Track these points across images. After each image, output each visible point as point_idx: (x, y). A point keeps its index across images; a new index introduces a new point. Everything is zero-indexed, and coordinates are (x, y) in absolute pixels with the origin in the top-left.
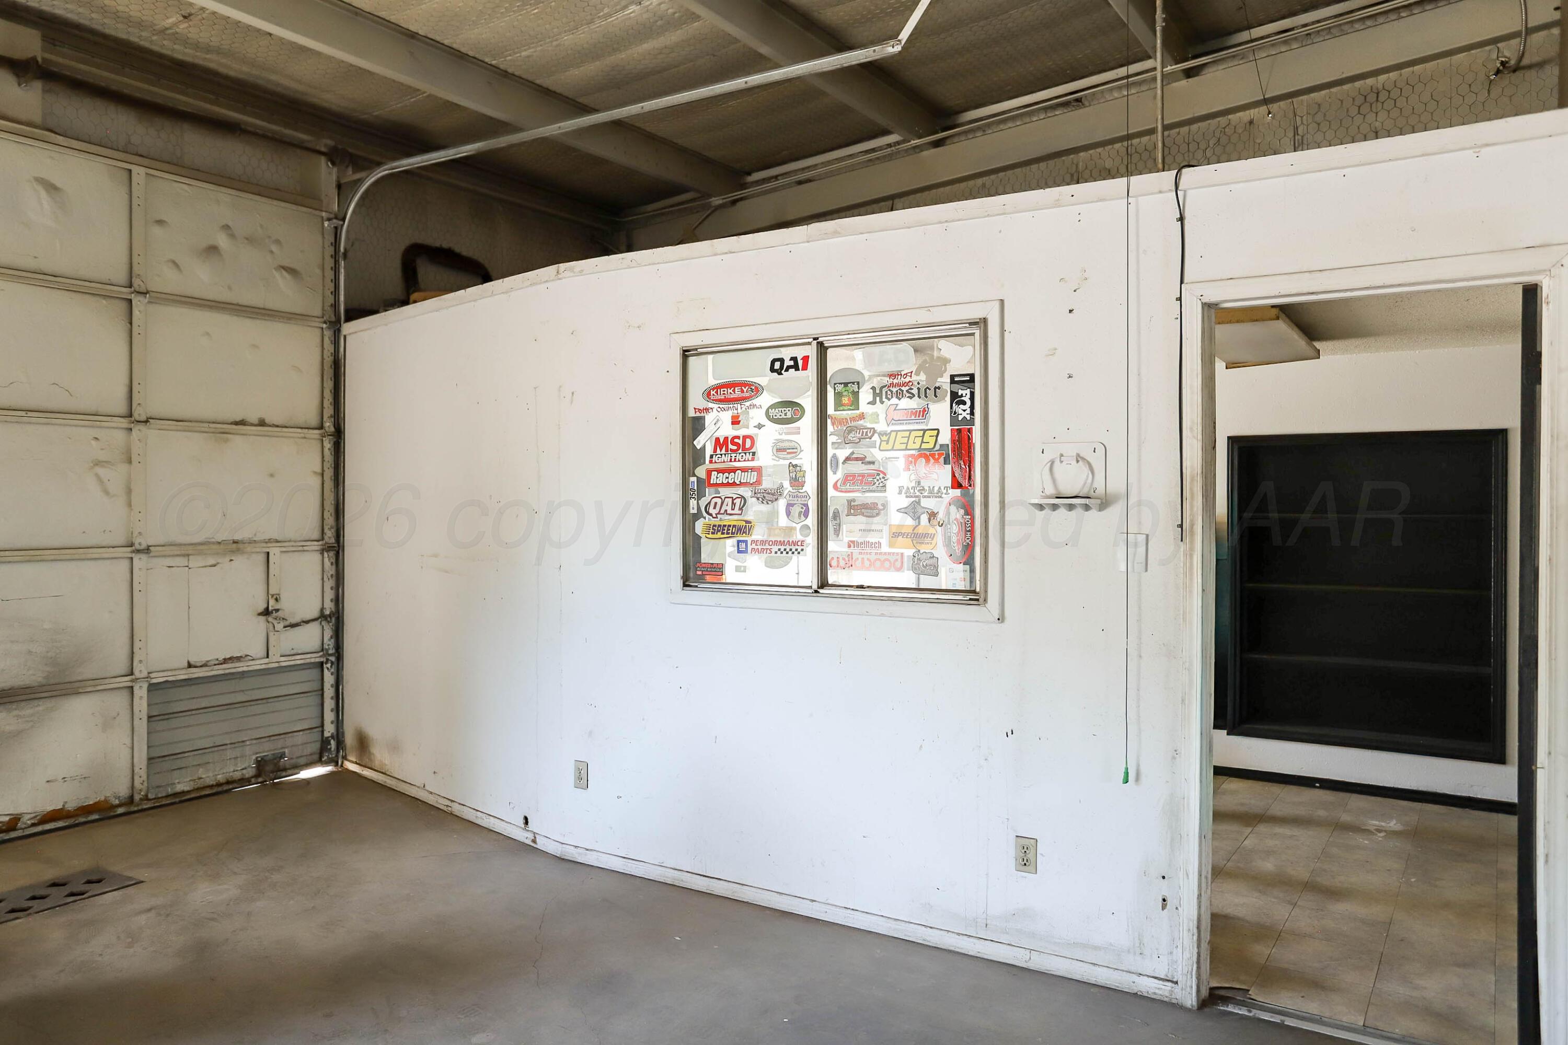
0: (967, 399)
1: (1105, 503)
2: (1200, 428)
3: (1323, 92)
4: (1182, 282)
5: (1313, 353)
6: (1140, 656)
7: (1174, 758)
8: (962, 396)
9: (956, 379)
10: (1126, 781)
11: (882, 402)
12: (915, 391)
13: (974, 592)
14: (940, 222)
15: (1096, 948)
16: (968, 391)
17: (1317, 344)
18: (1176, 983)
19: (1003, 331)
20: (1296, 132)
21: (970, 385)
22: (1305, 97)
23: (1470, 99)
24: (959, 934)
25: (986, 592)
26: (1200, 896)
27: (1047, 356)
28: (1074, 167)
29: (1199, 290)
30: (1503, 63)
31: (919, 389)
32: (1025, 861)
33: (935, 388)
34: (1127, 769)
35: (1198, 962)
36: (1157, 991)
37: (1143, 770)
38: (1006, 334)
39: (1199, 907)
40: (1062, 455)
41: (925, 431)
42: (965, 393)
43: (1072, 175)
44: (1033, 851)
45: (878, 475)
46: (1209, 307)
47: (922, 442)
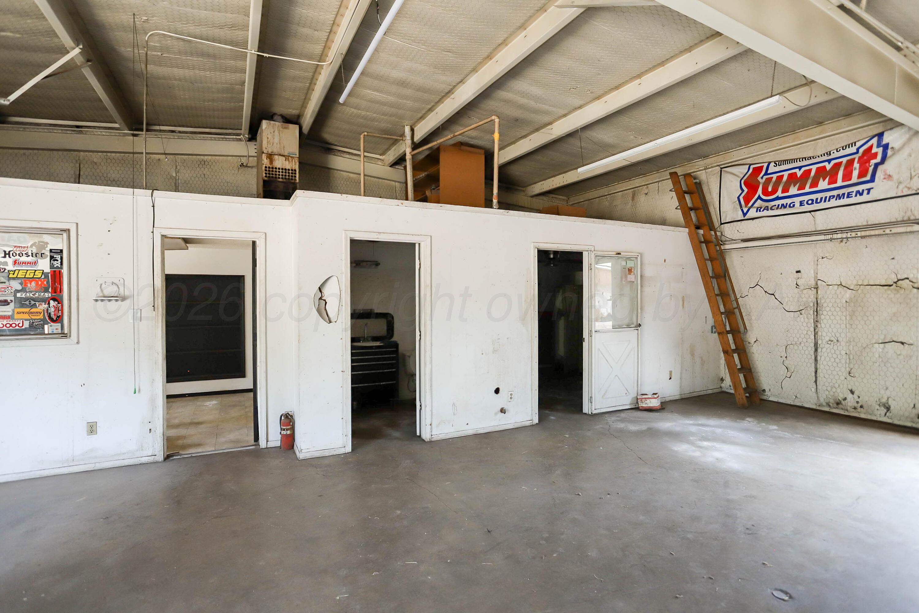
0: (59, 259)
1: (124, 299)
2: (160, 274)
3: (186, 156)
4: (153, 227)
5: (186, 248)
6: (139, 350)
7: (153, 382)
8: (56, 258)
9: (53, 251)
10: (135, 393)
11: (10, 257)
12: (30, 254)
13: (64, 334)
14: (45, 188)
15: (124, 454)
16: (59, 256)
17: (188, 245)
18: (156, 455)
19: (77, 235)
20: (176, 168)
21: (61, 254)
22: (180, 156)
23: (233, 172)
24: (59, 468)
25: (70, 333)
26: (163, 425)
27: (98, 246)
28: (78, 157)
29: (160, 230)
30: (242, 163)
31: (32, 253)
32: (92, 431)
33: (42, 254)
34: (135, 389)
35: (163, 446)
36: (149, 460)
37: (141, 388)
38: (79, 236)
39: (163, 428)
40: (105, 282)
41: (35, 271)
42: (58, 257)
43: (76, 161)
44: (95, 426)
45: (8, 288)
46: (164, 237)
47: (34, 275)
